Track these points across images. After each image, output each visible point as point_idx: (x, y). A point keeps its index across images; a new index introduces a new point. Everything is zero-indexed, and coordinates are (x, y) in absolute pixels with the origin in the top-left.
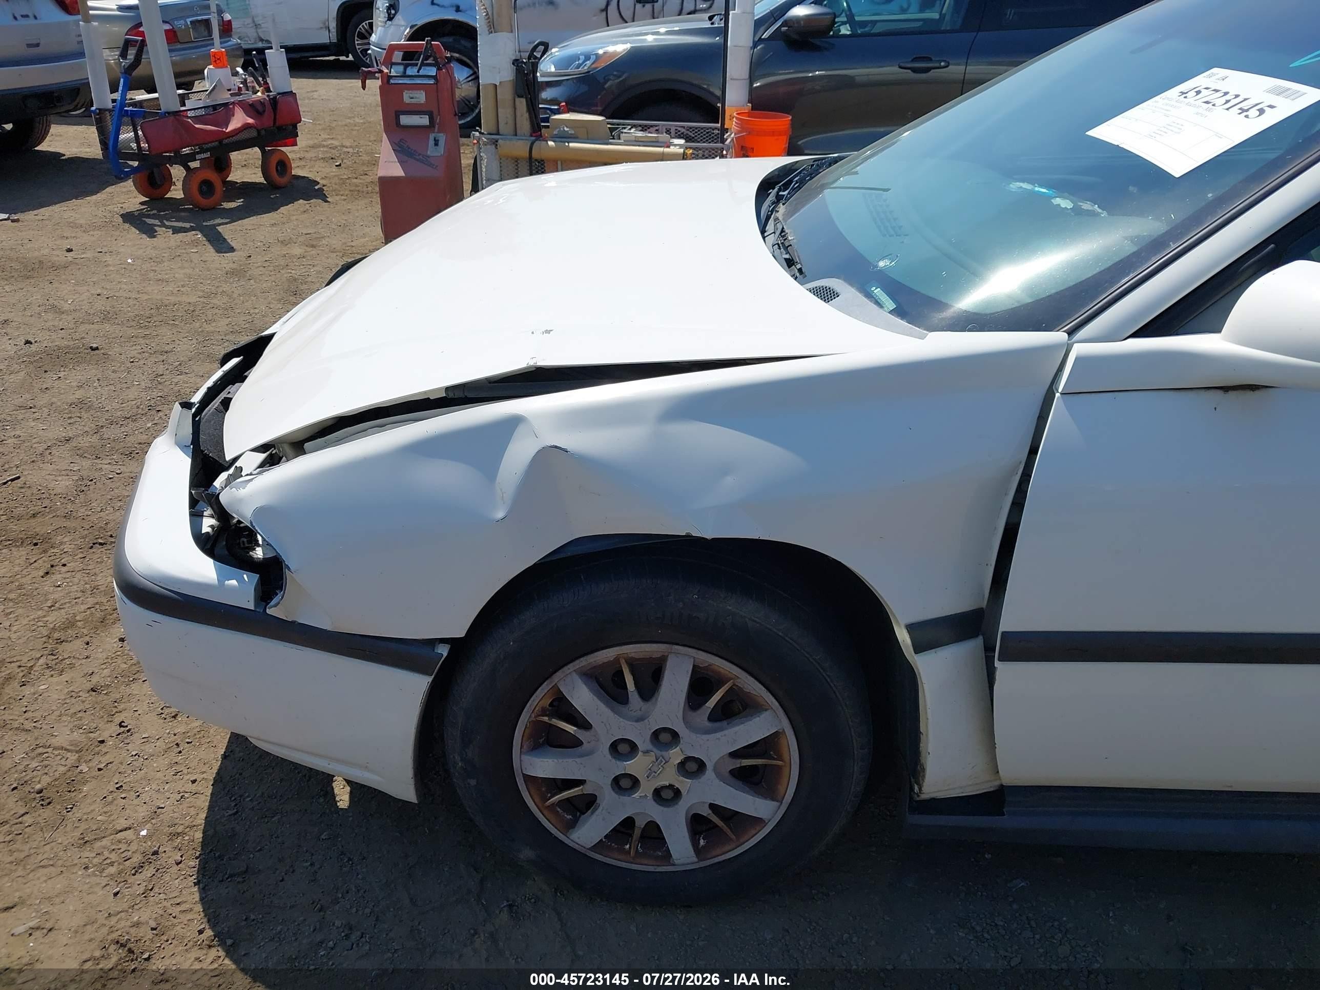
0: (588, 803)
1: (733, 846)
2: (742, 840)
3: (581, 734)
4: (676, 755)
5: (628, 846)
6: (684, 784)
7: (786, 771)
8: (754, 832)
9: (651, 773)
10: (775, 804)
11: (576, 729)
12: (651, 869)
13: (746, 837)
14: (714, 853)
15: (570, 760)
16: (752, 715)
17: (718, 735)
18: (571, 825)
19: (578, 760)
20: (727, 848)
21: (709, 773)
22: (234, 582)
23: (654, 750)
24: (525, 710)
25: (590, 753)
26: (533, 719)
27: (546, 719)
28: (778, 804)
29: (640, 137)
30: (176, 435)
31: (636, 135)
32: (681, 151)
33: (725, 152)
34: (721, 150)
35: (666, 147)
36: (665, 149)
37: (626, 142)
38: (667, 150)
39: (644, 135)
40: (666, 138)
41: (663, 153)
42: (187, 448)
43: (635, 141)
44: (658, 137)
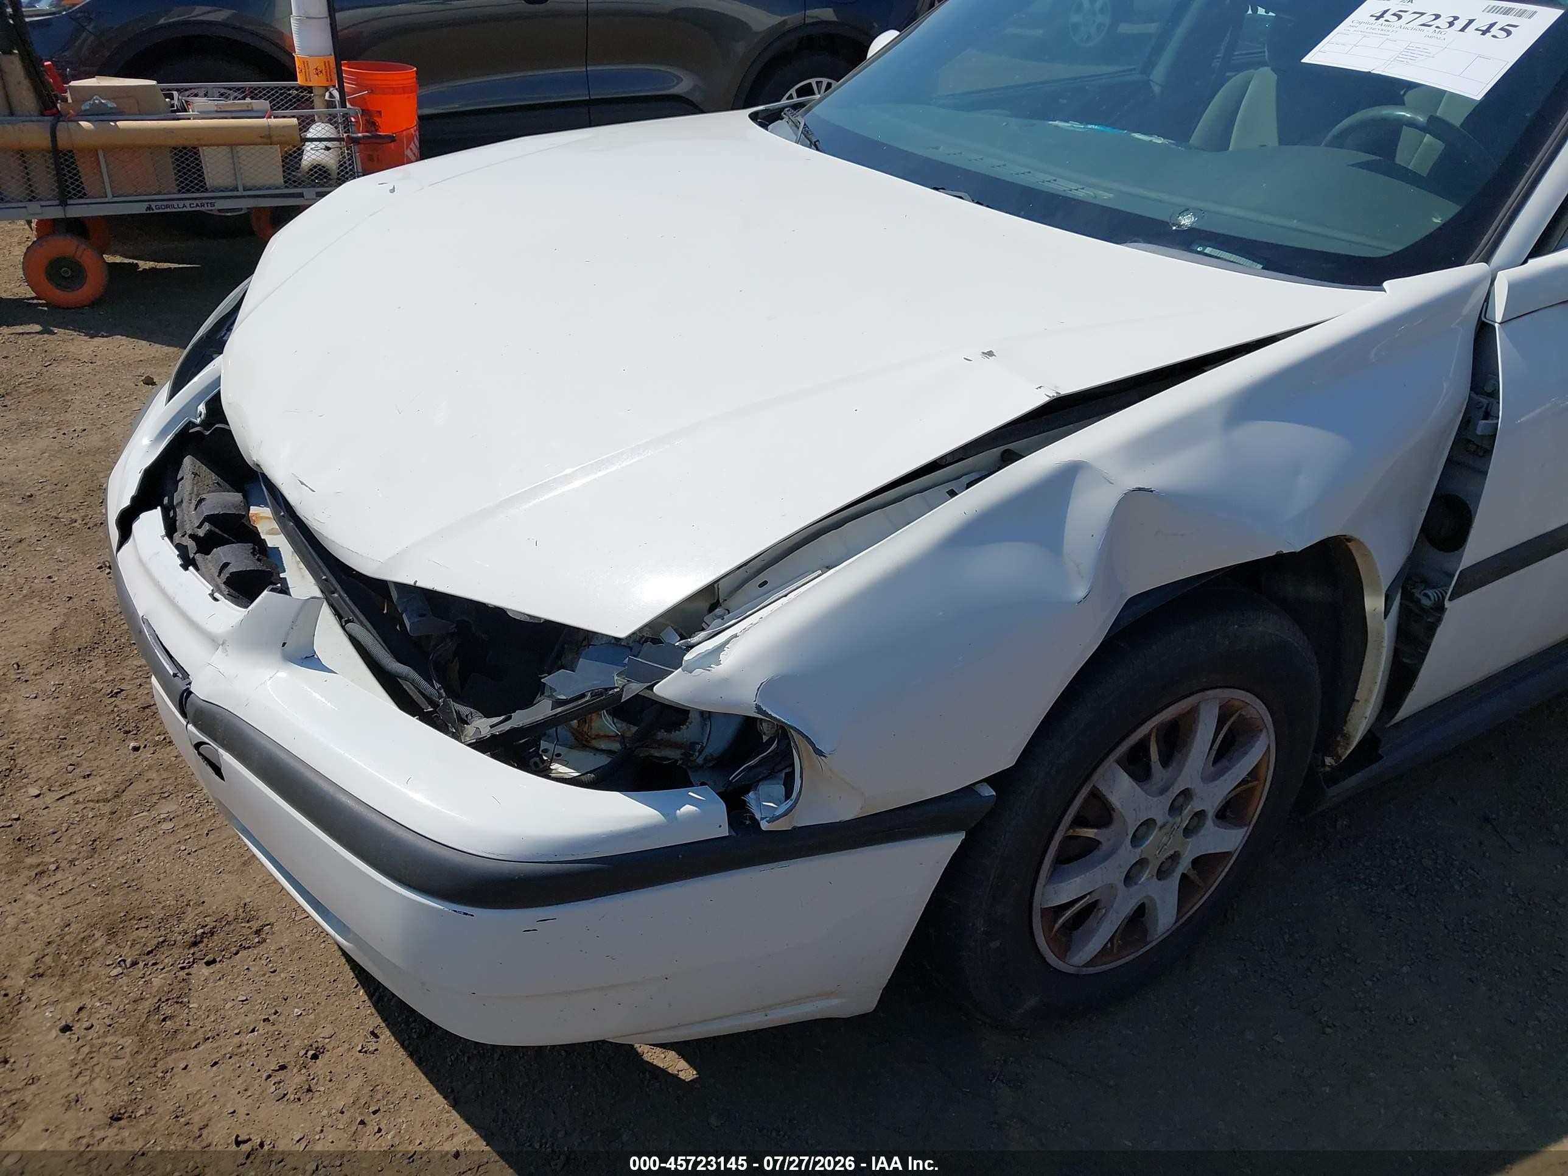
1: (1201, 893)
2: (1209, 884)
3: (1100, 834)
4: (1187, 816)
7: (1261, 788)
8: (1220, 870)
9: (1160, 848)
11: (1095, 830)
12: (1133, 957)
13: (1213, 878)
14: (1185, 910)
16: (1251, 742)
17: (1226, 776)
20: (1197, 898)
21: (1208, 822)
22: (688, 808)
23: (1170, 819)
27: (1073, 831)
28: (1246, 828)
29: (223, 105)
30: (284, 644)
31: (216, 102)
32: (295, 121)
33: (353, 120)
34: (346, 116)
35: (270, 117)
36: (269, 120)
37: (204, 115)
38: (273, 121)
39: (229, 102)
40: (263, 104)
41: (269, 127)
42: (309, 660)
43: (217, 111)
44: (251, 103)
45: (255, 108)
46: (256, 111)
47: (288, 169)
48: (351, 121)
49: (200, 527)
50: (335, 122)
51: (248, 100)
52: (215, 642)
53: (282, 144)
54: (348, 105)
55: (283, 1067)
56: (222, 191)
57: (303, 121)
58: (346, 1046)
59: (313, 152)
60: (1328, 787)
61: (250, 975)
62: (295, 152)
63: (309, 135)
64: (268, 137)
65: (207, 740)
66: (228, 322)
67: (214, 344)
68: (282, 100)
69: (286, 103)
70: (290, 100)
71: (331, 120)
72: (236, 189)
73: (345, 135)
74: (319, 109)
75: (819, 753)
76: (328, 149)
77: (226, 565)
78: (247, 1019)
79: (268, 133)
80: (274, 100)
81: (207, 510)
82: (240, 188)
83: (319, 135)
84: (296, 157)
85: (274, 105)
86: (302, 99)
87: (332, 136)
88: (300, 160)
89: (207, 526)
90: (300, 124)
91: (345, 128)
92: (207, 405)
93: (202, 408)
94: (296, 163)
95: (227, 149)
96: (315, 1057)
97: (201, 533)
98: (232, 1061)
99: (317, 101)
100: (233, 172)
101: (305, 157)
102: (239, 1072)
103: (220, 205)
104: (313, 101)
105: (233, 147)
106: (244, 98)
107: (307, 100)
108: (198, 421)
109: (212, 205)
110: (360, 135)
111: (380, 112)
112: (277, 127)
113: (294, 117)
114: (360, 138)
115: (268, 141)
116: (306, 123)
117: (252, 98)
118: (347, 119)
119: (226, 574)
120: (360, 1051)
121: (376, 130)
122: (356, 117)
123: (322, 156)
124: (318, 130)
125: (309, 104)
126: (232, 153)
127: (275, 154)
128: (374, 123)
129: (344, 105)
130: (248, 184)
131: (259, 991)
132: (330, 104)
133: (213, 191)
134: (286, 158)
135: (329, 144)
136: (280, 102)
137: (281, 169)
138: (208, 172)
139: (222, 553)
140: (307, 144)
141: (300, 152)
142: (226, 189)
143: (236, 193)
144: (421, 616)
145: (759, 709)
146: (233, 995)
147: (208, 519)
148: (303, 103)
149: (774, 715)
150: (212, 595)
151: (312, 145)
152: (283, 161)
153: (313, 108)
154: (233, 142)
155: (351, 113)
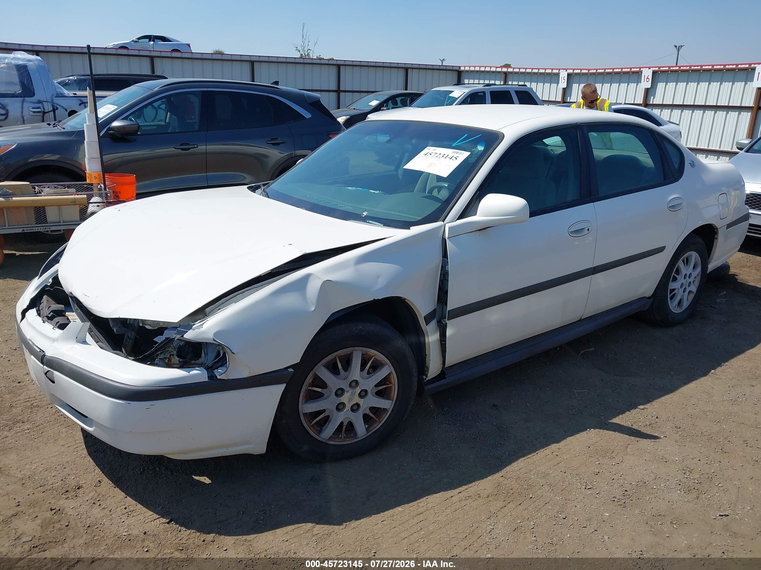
0: (326, 420)
1: (378, 423)
2: (380, 421)
3: (324, 391)
4: (358, 390)
5: (340, 436)
6: (361, 401)
7: (393, 387)
8: (384, 416)
9: (350, 400)
10: (391, 401)
11: (322, 389)
12: (350, 442)
13: (382, 419)
14: (371, 429)
15: (321, 402)
16: (382, 368)
17: (372, 378)
18: (320, 432)
19: (324, 401)
20: (376, 425)
21: (369, 395)
22: (195, 372)
23: (351, 390)
24: (304, 385)
25: (328, 397)
26: (306, 389)
27: (310, 388)
28: (392, 401)
29: (56, 191)
30: (77, 337)
31: (53, 190)
32: (85, 196)
33: (109, 195)
34: (106, 194)
35: (75, 195)
36: (75, 196)
37: (48, 194)
38: (76, 196)
39: (59, 190)
40: (73, 190)
41: (75, 198)
42: (85, 342)
43: (54, 193)
44: (68, 190)
45: (69, 192)
46: (70, 193)
47: (82, 214)
48: (108, 196)
49: (49, 314)
50: (102, 196)
51: (67, 189)
52: (54, 340)
53: (79, 205)
54: (107, 190)
55: (67, 491)
56: (54, 223)
57: (89, 196)
58: (90, 485)
59: (92, 207)
60: (425, 386)
61: (56, 469)
62: (85, 208)
63: (91, 201)
64: (74, 202)
65: (50, 370)
66: (61, 254)
67: (56, 261)
68: (80, 189)
69: (82, 190)
70: (84, 189)
71: (100, 196)
72: (60, 222)
73: (106, 201)
74: (95, 191)
75: (234, 353)
76: (98, 206)
77: (58, 322)
78: (55, 480)
79: (74, 201)
80: (77, 189)
81: (51, 309)
82: (62, 222)
83: (95, 201)
84: (85, 210)
85: (77, 191)
86: (89, 188)
87: (100, 201)
88: (87, 210)
89: (52, 313)
90: (87, 197)
91: (106, 198)
92: (52, 279)
93: (51, 280)
94: (85, 212)
95: (57, 207)
96: (78, 488)
97: (50, 316)
98: (50, 491)
99: (95, 189)
100: (59, 216)
101: (89, 209)
102: (52, 494)
103: (53, 228)
104: (93, 189)
105: (60, 207)
106: (65, 188)
107: (91, 188)
108: (49, 284)
109: (50, 228)
110: (112, 200)
111: (120, 192)
112: (78, 199)
113: (85, 195)
114: (112, 202)
115: (74, 204)
116: (90, 197)
117: (68, 188)
118: (107, 195)
119: (58, 324)
120: (94, 486)
121: (119, 199)
122: (110, 193)
123: (96, 209)
124: (95, 199)
125: (92, 190)
126: (59, 209)
127: (77, 209)
128: (118, 196)
129: (105, 190)
130: (65, 220)
131: (59, 473)
132: (100, 189)
133: (50, 223)
134: (81, 210)
135: (99, 204)
136: (80, 190)
137: (79, 214)
138: (48, 216)
139: (57, 319)
140: (90, 204)
141: (87, 208)
142: (56, 222)
143: (60, 224)
144: (120, 327)
145: (214, 340)
146: (50, 475)
147: (52, 311)
148: (89, 189)
149: (218, 341)
150: (53, 328)
151: (92, 205)
152: (80, 211)
153: (93, 191)
154: (59, 204)
155: (108, 192)
